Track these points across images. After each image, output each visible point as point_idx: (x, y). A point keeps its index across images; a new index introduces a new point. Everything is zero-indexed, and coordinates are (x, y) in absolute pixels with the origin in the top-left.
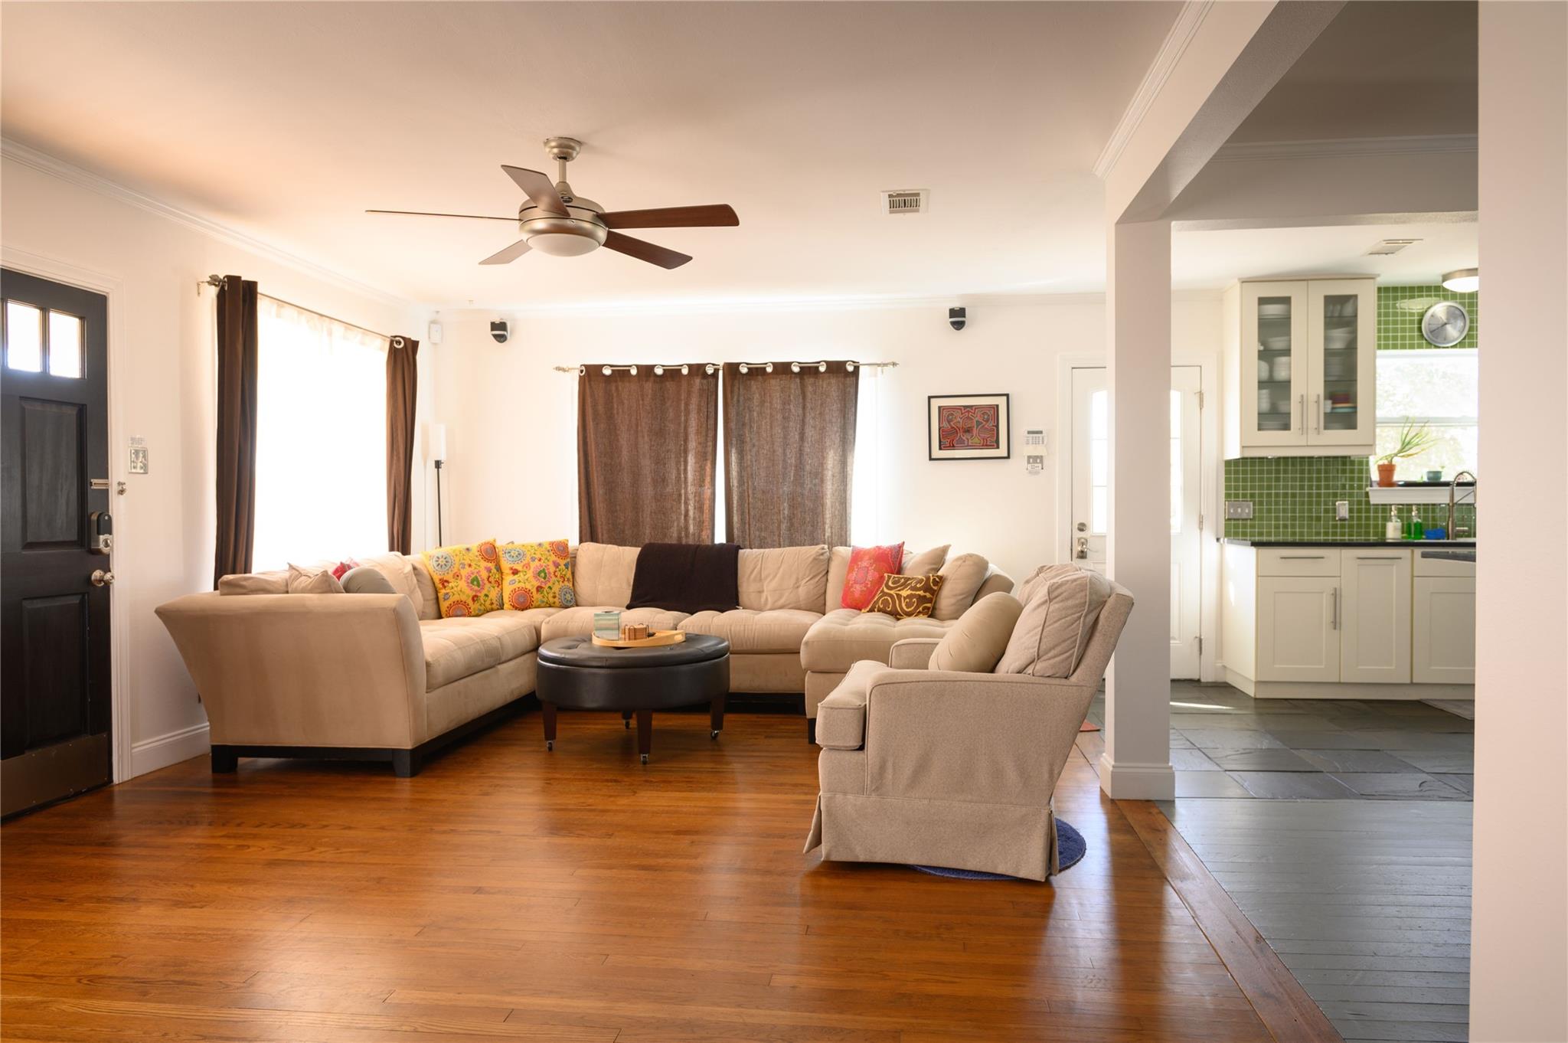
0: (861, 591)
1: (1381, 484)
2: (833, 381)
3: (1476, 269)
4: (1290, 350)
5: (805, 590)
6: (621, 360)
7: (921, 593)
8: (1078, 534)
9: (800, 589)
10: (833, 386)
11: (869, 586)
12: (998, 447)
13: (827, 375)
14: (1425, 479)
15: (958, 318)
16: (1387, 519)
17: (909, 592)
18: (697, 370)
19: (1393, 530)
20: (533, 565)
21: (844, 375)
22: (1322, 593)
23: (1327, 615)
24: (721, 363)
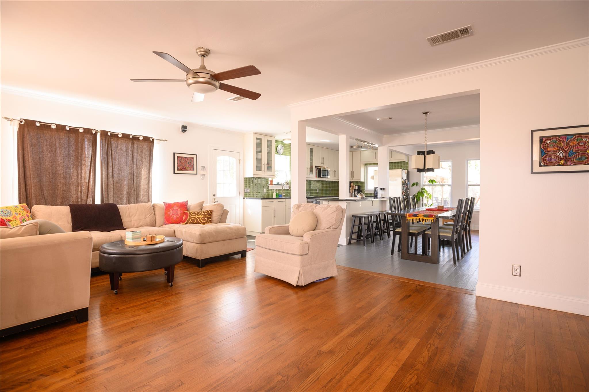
0: (177, 217)
1: (270, 185)
2: (146, 144)
3: (290, 139)
4: (261, 151)
5: (149, 219)
6: (46, 120)
7: (208, 216)
8: (213, 197)
9: (147, 219)
10: (146, 146)
11: (180, 215)
12: (194, 171)
13: (143, 141)
14: (276, 184)
15: (184, 129)
16: (273, 193)
17: (202, 216)
18: (88, 131)
19: (274, 196)
20: (18, 217)
21: (149, 141)
22: (272, 210)
23: (273, 215)
24: (99, 130)
